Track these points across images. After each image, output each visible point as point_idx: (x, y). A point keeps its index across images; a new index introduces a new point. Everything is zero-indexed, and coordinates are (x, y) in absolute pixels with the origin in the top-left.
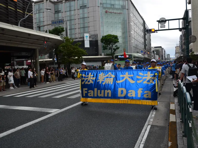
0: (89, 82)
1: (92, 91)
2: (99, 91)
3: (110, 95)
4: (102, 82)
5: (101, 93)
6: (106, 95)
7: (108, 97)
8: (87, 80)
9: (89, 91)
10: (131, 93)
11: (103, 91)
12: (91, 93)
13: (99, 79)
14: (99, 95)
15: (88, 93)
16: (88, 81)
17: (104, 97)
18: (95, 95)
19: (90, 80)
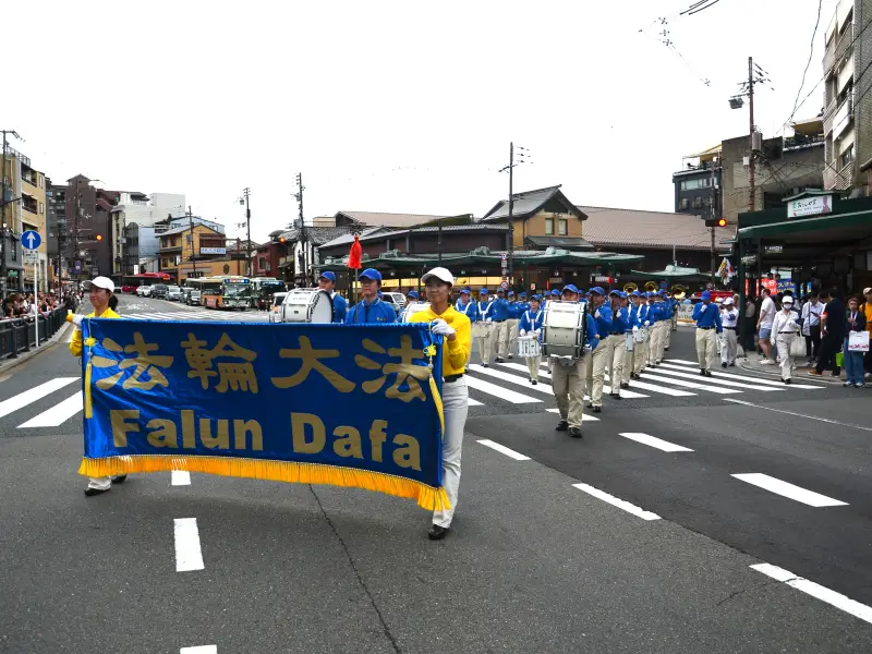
0: (144, 377)
1: (170, 424)
2: (205, 423)
3: (258, 444)
4: (214, 381)
5: (214, 434)
6: (240, 444)
7: (248, 453)
8: (134, 368)
10: (345, 441)
11: (223, 424)
13: (192, 365)
14: (208, 441)
15: (146, 430)
16: (138, 372)
17: (232, 452)
18: (189, 442)
19: (150, 373)
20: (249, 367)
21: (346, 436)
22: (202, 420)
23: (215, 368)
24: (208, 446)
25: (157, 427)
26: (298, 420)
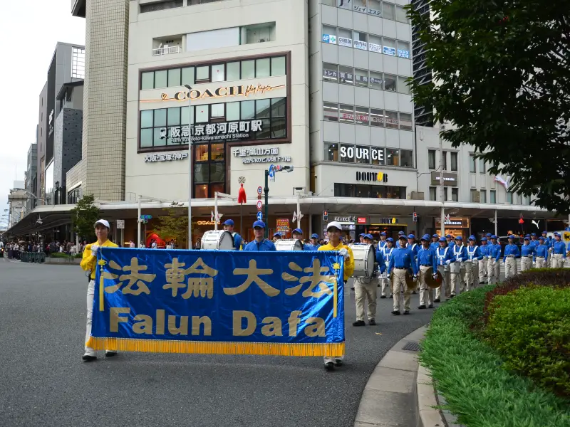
0: (135, 287)
1: (148, 318)
2: (172, 319)
3: (208, 331)
4: (181, 291)
5: (178, 325)
6: (195, 332)
7: (201, 337)
8: (128, 281)
9: (138, 317)
10: (270, 326)
11: (184, 319)
12: (143, 324)
13: (168, 280)
14: (173, 330)
15: (132, 322)
16: (131, 284)
17: (190, 337)
18: (160, 331)
19: (138, 284)
20: (211, 280)
21: (272, 323)
22: (169, 316)
23: (185, 282)
24: (174, 333)
25: (140, 319)
26: (237, 315)
